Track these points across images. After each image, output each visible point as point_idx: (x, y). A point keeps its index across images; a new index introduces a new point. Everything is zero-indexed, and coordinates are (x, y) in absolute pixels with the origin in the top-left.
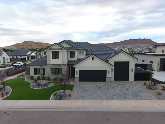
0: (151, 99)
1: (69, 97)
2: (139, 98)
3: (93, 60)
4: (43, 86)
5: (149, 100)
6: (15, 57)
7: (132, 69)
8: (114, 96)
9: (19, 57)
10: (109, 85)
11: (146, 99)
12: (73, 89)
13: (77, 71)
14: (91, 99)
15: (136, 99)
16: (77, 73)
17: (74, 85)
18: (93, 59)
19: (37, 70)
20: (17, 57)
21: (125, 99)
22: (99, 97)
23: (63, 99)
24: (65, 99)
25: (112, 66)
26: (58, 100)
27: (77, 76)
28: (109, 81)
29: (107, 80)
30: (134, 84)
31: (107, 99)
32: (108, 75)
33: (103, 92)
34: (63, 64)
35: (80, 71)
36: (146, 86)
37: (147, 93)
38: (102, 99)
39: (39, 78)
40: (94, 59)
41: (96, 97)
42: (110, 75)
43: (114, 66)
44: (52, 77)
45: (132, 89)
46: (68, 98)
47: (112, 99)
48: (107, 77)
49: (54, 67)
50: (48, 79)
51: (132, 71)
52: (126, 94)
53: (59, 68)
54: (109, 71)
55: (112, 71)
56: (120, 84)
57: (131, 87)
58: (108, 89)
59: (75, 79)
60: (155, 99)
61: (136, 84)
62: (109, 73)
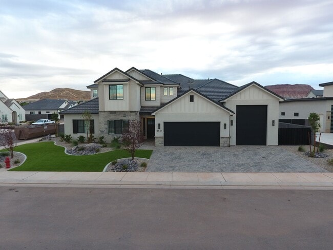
0: (314, 171)
1: (142, 168)
2: (289, 169)
3: (193, 101)
4: (90, 151)
5: (310, 172)
6: (37, 113)
7: (273, 121)
8: (237, 167)
9: (43, 113)
10: (224, 152)
11: (304, 172)
12: (151, 157)
13: (159, 125)
14: (188, 171)
15: (283, 172)
16: (159, 128)
17: (154, 151)
18: (192, 99)
19: (79, 125)
20: (40, 113)
21: (259, 170)
22: (204, 168)
23: (131, 171)
24: (135, 170)
25: (231, 114)
26: (120, 171)
27: (159, 133)
28: (226, 145)
29: (221, 142)
30: (278, 150)
31: (222, 171)
32: (224, 133)
33: (213, 161)
34: (131, 112)
35: (165, 123)
36: (302, 153)
37: (307, 163)
38: (212, 171)
39: (82, 140)
40: (195, 98)
41: (198, 168)
42: (228, 133)
43: (235, 112)
44: (109, 138)
45: (273, 158)
46: (140, 168)
47: (233, 170)
48: (221, 136)
49: (113, 117)
50: (101, 141)
51: (273, 125)
52: (260, 164)
53: (124, 118)
54: (225, 125)
55: (232, 125)
56: (249, 150)
57: (271, 154)
58: (223, 157)
59: (156, 140)
60: (323, 172)
61: (282, 150)
62: (225, 128)
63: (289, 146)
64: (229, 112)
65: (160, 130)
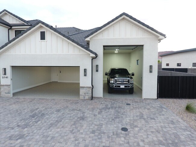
3: (45, 39)
7: (151, 67)
10: (73, 110)
13: (5, 69)
16: (5, 74)
18: (43, 36)
28: (87, 97)
29: (81, 93)
30: (155, 108)
32: (84, 81)
40: (47, 35)
42: (90, 81)
48: (81, 85)
51: (151, 72)
54: (85, 70)
55: (97, 71)
56: (112, 108)
59: (2, 89)
61: (162, 107)
62: (85, 75)
63: (171, 100)
64: (89, 53)
65: (5, 76)
